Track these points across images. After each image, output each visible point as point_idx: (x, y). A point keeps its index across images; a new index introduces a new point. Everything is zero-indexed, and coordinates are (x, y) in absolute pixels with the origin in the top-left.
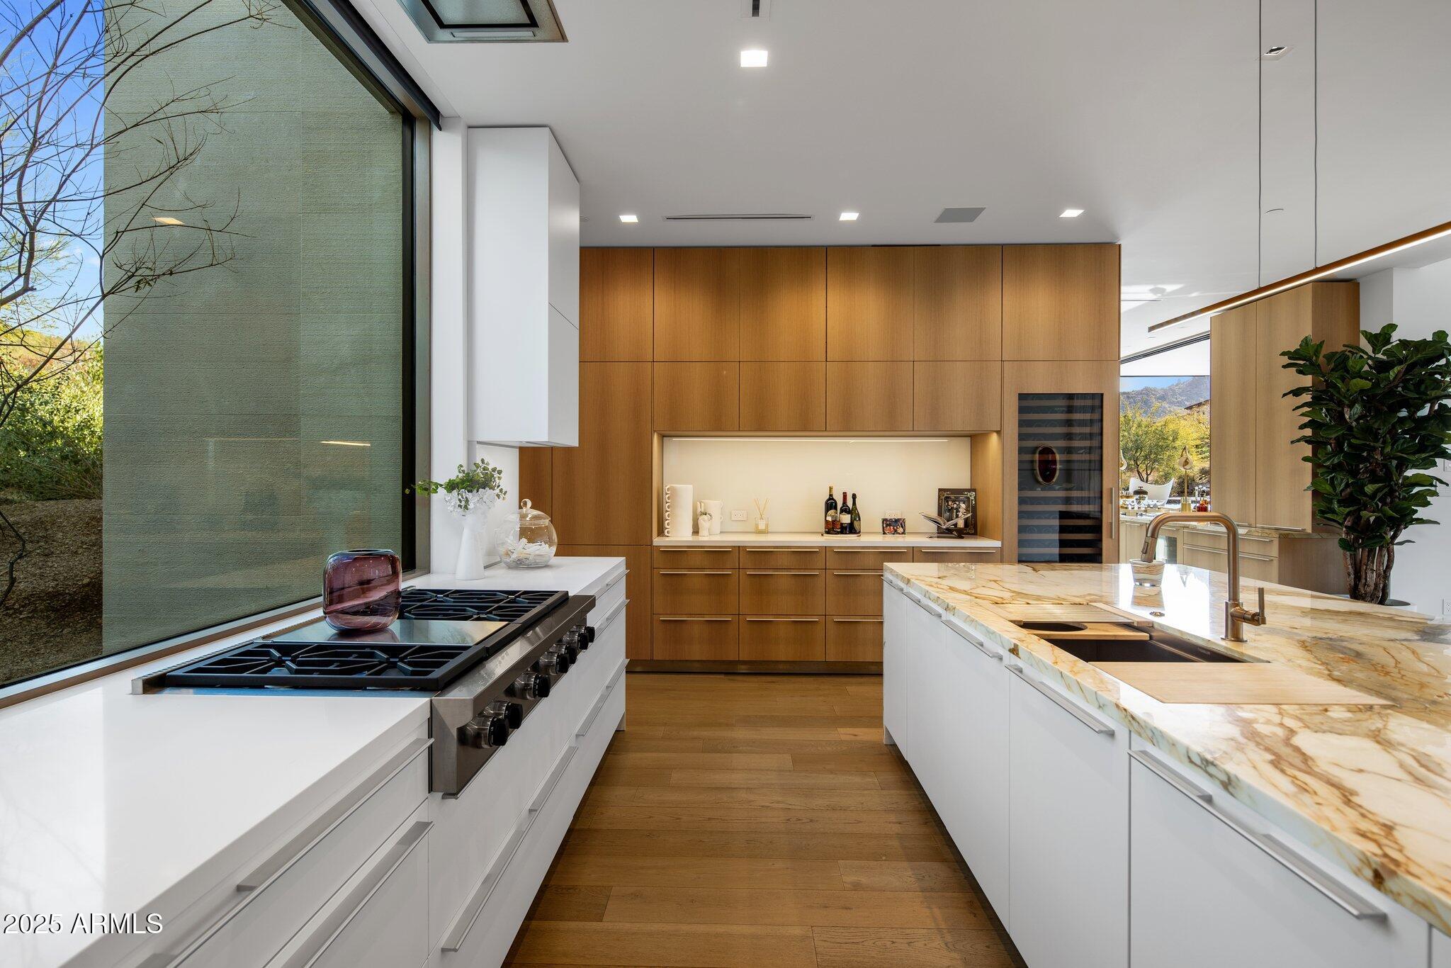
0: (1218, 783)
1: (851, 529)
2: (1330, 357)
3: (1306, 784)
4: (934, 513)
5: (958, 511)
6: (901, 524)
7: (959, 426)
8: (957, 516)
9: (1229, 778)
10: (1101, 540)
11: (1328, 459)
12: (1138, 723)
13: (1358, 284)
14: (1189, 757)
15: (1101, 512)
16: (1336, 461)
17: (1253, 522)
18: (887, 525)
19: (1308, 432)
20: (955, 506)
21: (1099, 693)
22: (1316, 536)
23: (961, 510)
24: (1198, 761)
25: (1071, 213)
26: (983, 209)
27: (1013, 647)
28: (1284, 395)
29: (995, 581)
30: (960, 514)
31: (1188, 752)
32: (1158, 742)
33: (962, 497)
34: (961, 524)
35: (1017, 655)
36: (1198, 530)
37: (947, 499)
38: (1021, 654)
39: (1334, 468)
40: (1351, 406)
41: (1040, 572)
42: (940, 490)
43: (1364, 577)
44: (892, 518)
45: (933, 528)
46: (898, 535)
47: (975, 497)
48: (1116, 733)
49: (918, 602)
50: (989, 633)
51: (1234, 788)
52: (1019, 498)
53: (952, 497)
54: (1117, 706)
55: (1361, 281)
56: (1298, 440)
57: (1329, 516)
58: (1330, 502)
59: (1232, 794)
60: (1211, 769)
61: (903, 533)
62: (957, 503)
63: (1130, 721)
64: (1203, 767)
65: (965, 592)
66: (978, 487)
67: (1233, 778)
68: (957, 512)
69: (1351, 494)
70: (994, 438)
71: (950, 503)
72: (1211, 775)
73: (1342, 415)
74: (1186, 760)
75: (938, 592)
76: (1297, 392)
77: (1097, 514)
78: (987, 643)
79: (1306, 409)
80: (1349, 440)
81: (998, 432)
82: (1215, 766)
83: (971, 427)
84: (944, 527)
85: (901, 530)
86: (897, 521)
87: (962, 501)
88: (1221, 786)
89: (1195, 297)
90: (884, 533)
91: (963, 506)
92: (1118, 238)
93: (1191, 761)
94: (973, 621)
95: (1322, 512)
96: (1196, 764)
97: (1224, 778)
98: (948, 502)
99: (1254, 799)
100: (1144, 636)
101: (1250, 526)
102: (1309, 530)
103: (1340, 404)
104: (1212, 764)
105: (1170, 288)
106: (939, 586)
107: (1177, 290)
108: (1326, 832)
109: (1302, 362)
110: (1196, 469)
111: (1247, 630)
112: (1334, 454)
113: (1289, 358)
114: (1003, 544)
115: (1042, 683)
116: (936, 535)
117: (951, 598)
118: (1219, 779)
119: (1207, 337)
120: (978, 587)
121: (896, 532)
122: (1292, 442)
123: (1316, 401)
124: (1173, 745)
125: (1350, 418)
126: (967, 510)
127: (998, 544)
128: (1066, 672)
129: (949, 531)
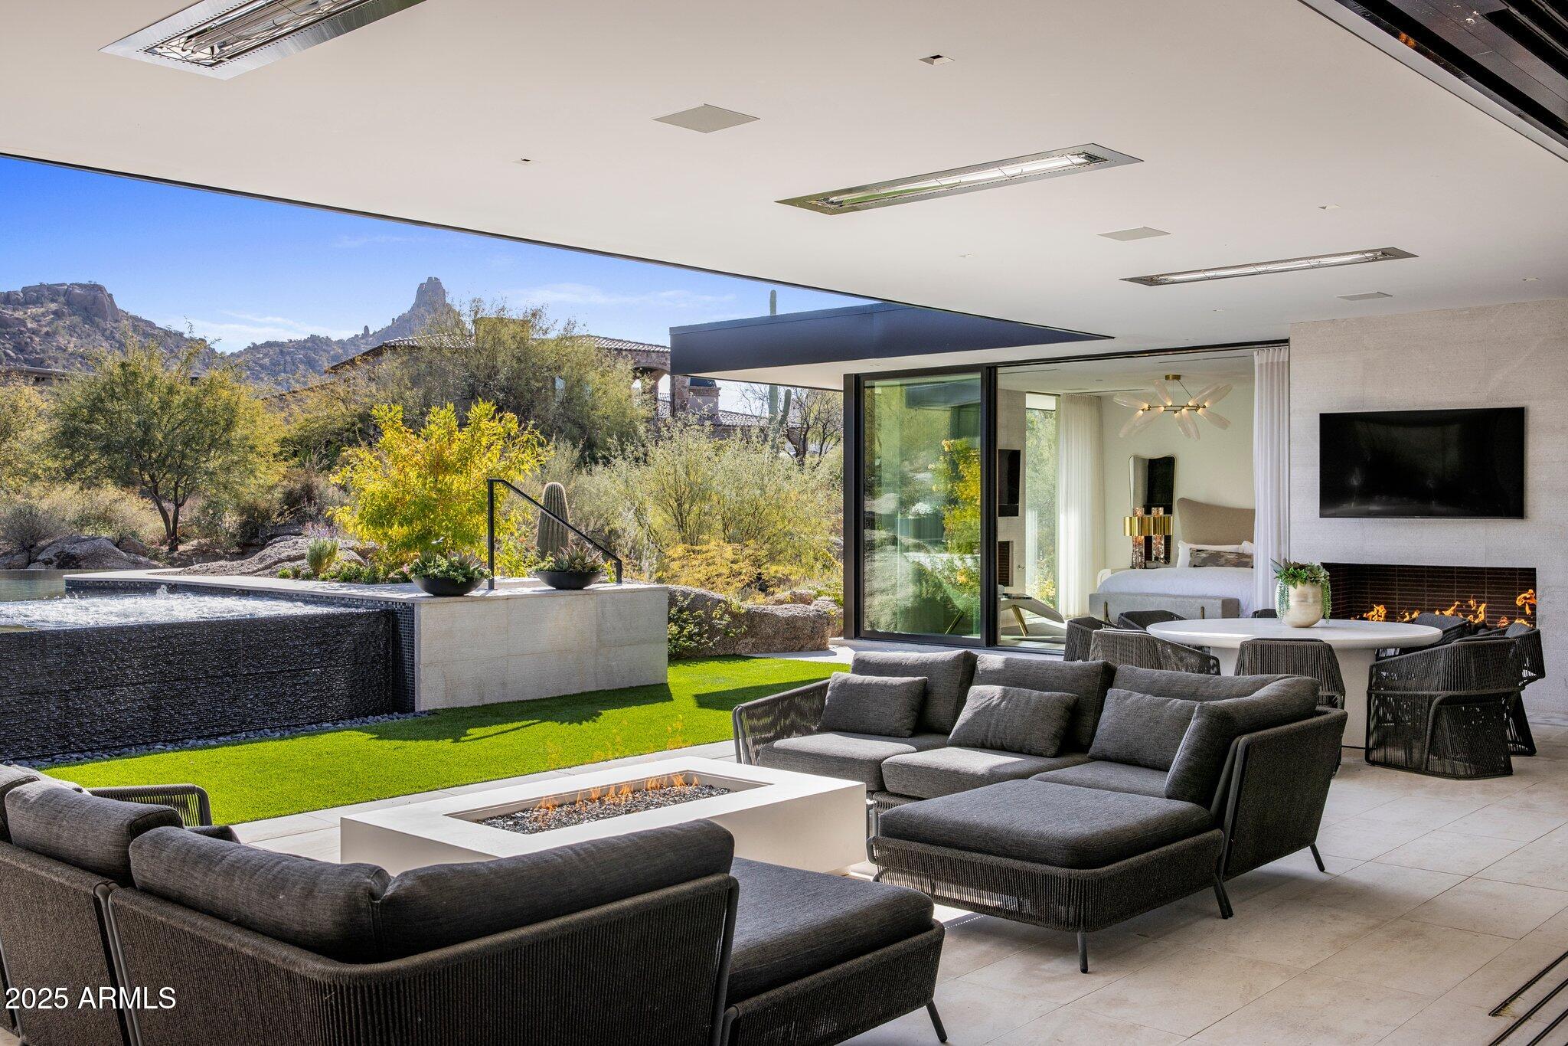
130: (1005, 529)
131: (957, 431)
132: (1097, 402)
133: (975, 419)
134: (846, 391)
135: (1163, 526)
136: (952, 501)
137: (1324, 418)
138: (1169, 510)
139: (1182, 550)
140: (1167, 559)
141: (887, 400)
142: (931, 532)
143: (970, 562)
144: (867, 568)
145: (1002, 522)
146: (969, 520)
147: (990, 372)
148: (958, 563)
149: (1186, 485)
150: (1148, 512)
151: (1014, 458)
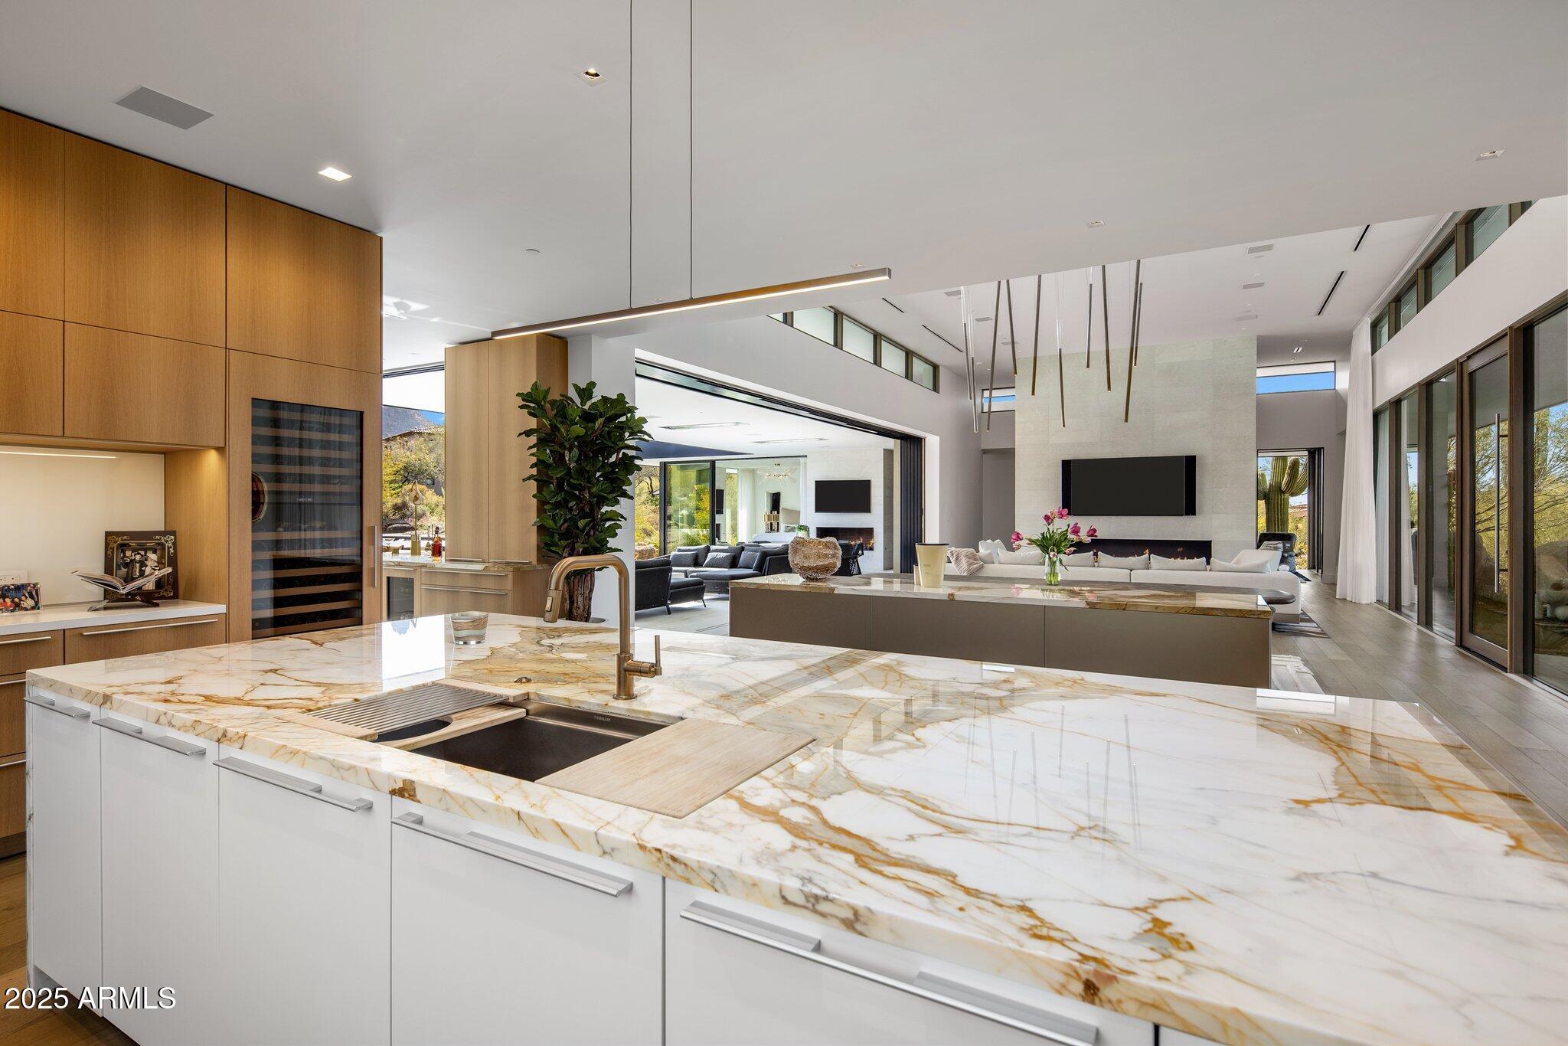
0: (837, 923)
2: (553, 403)
3: (916, 883)
4: (97, 569)
5: (143, 564)
6: (29, 593)
7: (155, 435)
8: (142, 574)
9: (856, 913)
10: (360, 590)
11: (554, 496)
12: (686, 865)
13: (566, 343)
14: (783, 897)
15: (361, 555)
16: (559, 499)
17: (486, 558)
19: (534, 471)
20: (138, 557)
21: (602, 832)
22: (539, 567)
23: (149, 563)
24: (801, 900)
25: (334, 174)
26: (209, 115)
27: (401, 785)
28: (520, 434)
29: (275, 671)
30: (148, 570)
31: (781, 891)
32: (724, 886)
33: (151, 544)
34: (150, 585)
35: (412, 797)
36: (436, 568)
37: (123, 547)
38: (419, 795)
39: (557, 505)
40: (570, 450)
41: (327, 645)
42: (108, 534)
43: (576, 601)
45: (96, 592)
46: (28, 612)
47: (174, 544)
48: (636, 886)
49: (138, 735)
50: (336, 766)
51: (865, 924)
52: (253, 542)
53: (133, 544)
54: (642, 847)
55: (569, 340)
56: (529, 478)
57: (553, 548)
58: (552, 535)
59: (861, 934)
60: (823, 907)
61: (33, 608)
62: (143, 553)
63: (668, 865)
64: (810, 905)
65: (238, 701)
66: (181, 528)
67: (861, 911)
68: (141, 567)
69: (568, 529)
70: (212, 459)
71: (128, 553)
72: (823, 915)
73: (562, 456)
74: (780, 901)
75: (189, 711)
76: (528, 433)
77: (355, 558)
78: (330, 786)
79: (534, 450)
80: (568, 481)
81: (220, 450)
82: (831, 901)
83: (172, 438)
84: (124, 592)
85: (29, 602)
86: (19, 588)
87: (150, 549)
88: (843, 927)
89: (437, 322)
91: (153, 556)
92: (380, 228)
93: (786, 901)
94: (294, 753)
95: (546, 544)
96: (795, 905)
97: (850, 915)
98: (124, 552)
99: (899, 934)
100: (518, 713)
101: (483, 562)
102: (535, 562)
103: (562, 445)
104: (826, 899)
105: (415, 306)
106: (181, 698)
107: (423, 310)
108: (1014, 951)
109: (532, 405)
110: (389, 505)
111: (639, 684)
112: (555, 493)
113: (523, 400)
114: (228, 608)
115: (472, 834)
116: (104, 603)
117: (224, 717)
118: (836, 917)
119: (439, 368)
120: (254, 688)
121: (18, 607)
122: (524, 480)
123: (541, 443)
124: (754, 885)
125: (569, 460)
126: (160, 564)
127: (221, 609)
128: (525, 809)
129: (131, 596)
130: (718, 519)
131: (699, 481)
132: (753, 472)
133: (707, 475)
134: (660, 467)
135: (777, 518)
136: (698, 509)
137: (816, 482)
138: (778, 513)
139: (782, 527)
140: (778, 530)
141: (674, 469)
142: (691, 522)
143: (706, 532)
144: (668, 533)
145: (717, 516)
146: (706, 516)
147: (713, 463)
148: (700, 532)
149: (783, 504)
150: (771, 513)
151: (721, 493)
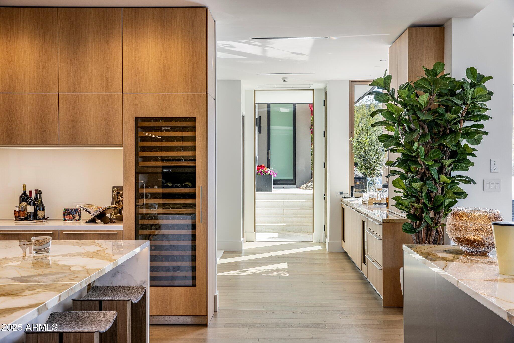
1: (35, 217)
6: (78, 213)
18: (68, 214)
20: (122, 199)
37: (118, 194)
42: (114, 187)
44: (72, 208)
46: (75, 221)
53: (121, 192)
61: (79, 220)
71: (119, 197)
85: (77, 217)
86: (75, 210)
90: (65, 220)
114: (124, 227)
121: (73, 219)
127: (121, 227)
